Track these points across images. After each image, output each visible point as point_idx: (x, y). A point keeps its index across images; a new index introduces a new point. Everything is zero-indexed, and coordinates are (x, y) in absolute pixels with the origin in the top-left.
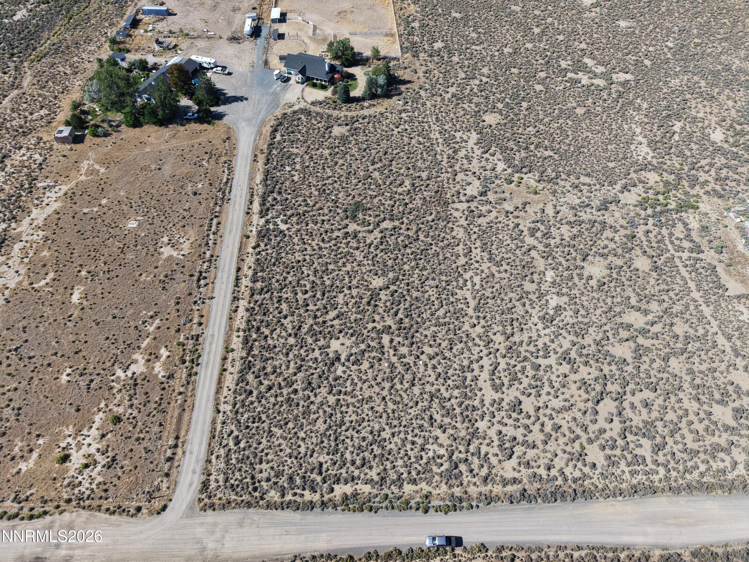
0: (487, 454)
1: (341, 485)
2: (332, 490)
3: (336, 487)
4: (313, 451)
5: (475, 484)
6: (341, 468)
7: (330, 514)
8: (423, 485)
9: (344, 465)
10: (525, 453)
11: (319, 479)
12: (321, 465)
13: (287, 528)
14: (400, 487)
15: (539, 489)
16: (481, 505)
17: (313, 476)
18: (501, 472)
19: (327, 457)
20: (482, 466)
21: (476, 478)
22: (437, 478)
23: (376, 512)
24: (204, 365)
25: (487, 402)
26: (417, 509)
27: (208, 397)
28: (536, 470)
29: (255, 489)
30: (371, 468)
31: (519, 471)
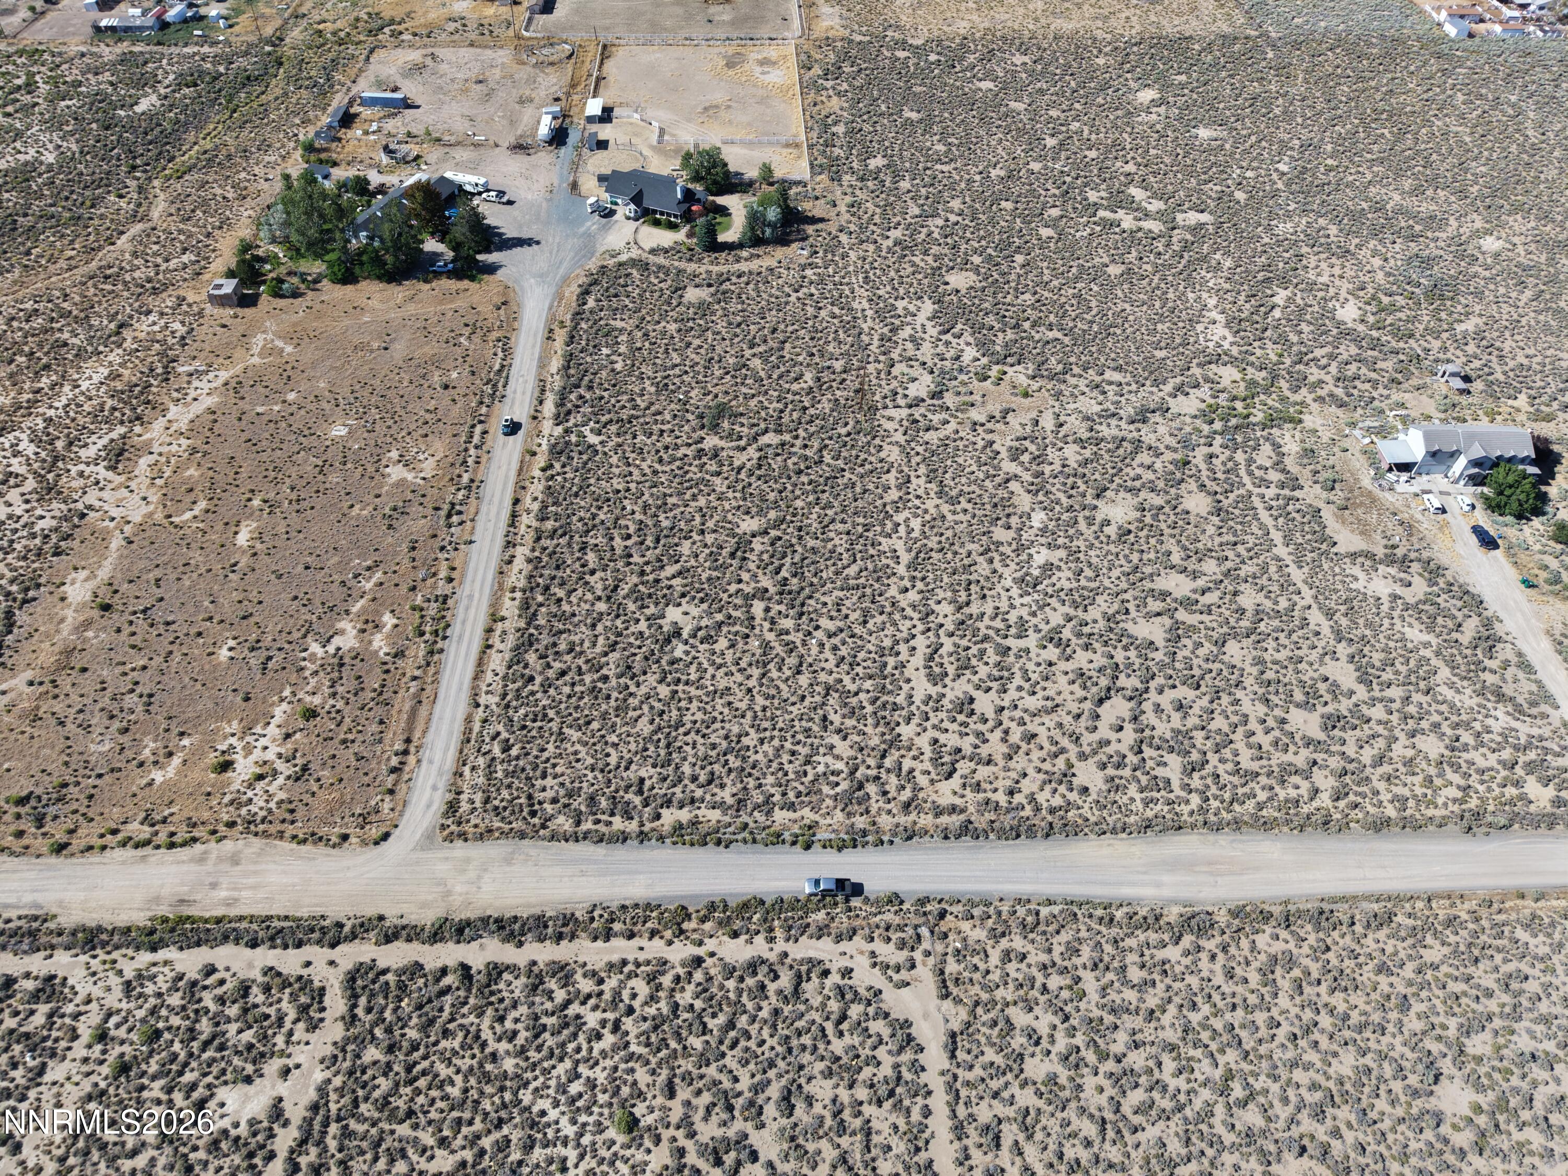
0: (911, 771)
1: (672, 810)
2: (658, 817)
3: (664, 812)
4: (631, 762)
5: (889, 812)
6: (675, 786)
7: (653, 848)
8: (806, 812)
9: (680, 781)
10: (974, 771)
11: (637, 800)
12: (642, 781)
13: (584, 867)
14: (769, 813)
15: (992, 822)
16: (896, 840)
17: (629, 796)
18: (934, 797)
19: (652, 771)
20: (903, 788)
21: (893, 804)
22: (829, 802)
23: (727, 847)
24: (455, 638)
25: (917, 700)
26: (794, 843)
27: (461, 684)
28: (990, 795)
29: (533, 814)
30: (722, 786)
31: (963, 796)
